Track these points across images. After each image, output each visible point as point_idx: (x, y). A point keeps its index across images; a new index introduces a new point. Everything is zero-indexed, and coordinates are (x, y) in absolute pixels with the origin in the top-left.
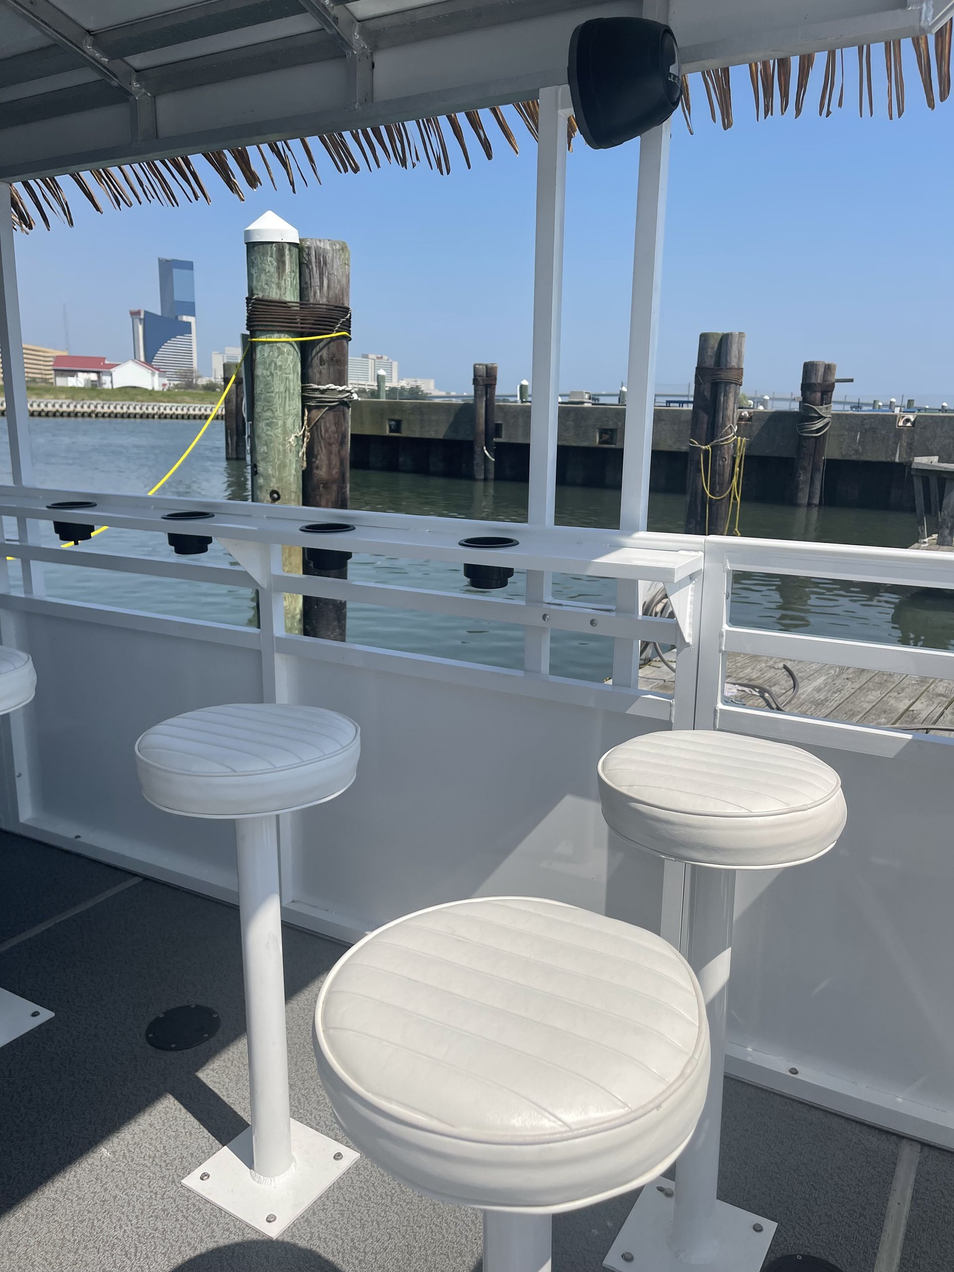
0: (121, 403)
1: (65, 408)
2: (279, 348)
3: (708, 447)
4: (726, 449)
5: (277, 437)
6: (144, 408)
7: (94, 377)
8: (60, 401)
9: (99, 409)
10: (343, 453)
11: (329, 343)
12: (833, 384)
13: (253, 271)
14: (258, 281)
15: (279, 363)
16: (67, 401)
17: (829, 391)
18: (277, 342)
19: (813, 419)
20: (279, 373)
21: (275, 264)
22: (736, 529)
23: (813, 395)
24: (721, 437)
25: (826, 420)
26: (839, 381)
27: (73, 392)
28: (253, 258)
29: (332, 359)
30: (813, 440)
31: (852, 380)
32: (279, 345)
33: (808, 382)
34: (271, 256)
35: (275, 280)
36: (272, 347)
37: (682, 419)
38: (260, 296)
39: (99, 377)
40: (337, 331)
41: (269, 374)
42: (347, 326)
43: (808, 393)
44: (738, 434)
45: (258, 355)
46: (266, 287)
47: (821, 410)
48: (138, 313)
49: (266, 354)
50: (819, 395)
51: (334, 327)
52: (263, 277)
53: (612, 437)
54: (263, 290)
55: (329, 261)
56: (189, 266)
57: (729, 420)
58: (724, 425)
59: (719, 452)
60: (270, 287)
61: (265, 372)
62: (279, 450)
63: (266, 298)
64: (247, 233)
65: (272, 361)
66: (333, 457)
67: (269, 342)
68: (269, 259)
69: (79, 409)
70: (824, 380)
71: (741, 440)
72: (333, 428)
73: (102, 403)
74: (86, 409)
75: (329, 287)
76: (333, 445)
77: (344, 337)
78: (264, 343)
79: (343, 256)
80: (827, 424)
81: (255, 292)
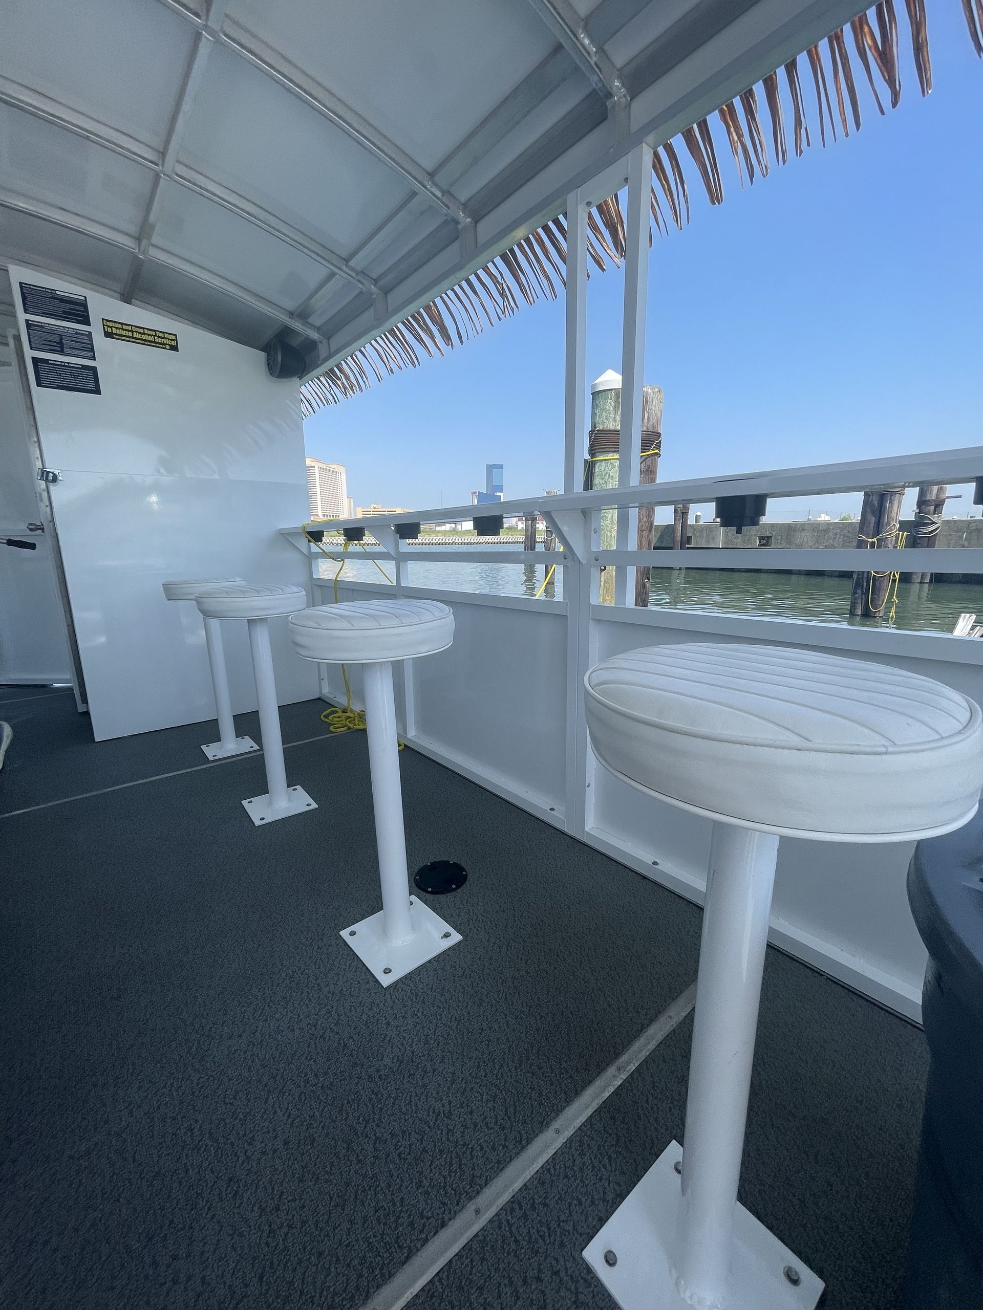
0: (467, 537)
1: (440, 541)
2: (612, 464)
3: (875, 540)
4: (890, 541)
5: (607, 526)
6: (478, 539)
7: (453, 526)
8: (438, 538)
9: (457, 541)
10: (650, 537)
11: (646, 458)
12: (944, 501)
13: (597, 411)
14: (599, 418)
15: (611, 474)
16: (442, 538)
17: (940, 505)
18: (610, 459)
19: (926, 525)
20: (611, 481)
21: (613, 404)
22: (894, 598)
23: (928, 508)
24: (885, 533)
25: (937, 525)
26: (948, 498)
27: (444, 533)
28: (597, 402)
29: (647, 470)
30: (927, 539)
31: (960, 497)
32: (612, 461)
33: (923, 499)
34: (611, 399)
35: (612, 416)
36: (607, 463)
37: (820, 529)
38: (601, 428)
39: (456, 526)
40: (653, 450)
41: (604, 482)
42: (658, 446)
43: (924, 507)
44: (899, 530)
45: (597, 470)
46: (606, 421)
47: (934, 518)
48: (475, 493)
49: (603, 469)
50: (932, 508)
51: (650, 446)
52: (604, 414)
53: (768, 542)
54: (603, 423)
55: (650, 400)
56: (501, 467)
57: (893, 520)
58: (888, 523)
59: (883, 543)
60: (609, 421)
61: (601, 481)
62: (607, 536)
63: (605, 429)
64: (594, 386)
65: (607, 473)
66: (643, 539)
67: (605, 460)
68: (609, 401)
69: (447, 541)
70: (937, 497)
71: (903, 535)
72: (645, 519)
73: (458, 537)
74: (450, 541)
75: (648, 418)
76: (644, 532)
77: (656, 454)
78: (601, 461)
79: (659, 397)
80: (938, 528)
81: (597, 425)
